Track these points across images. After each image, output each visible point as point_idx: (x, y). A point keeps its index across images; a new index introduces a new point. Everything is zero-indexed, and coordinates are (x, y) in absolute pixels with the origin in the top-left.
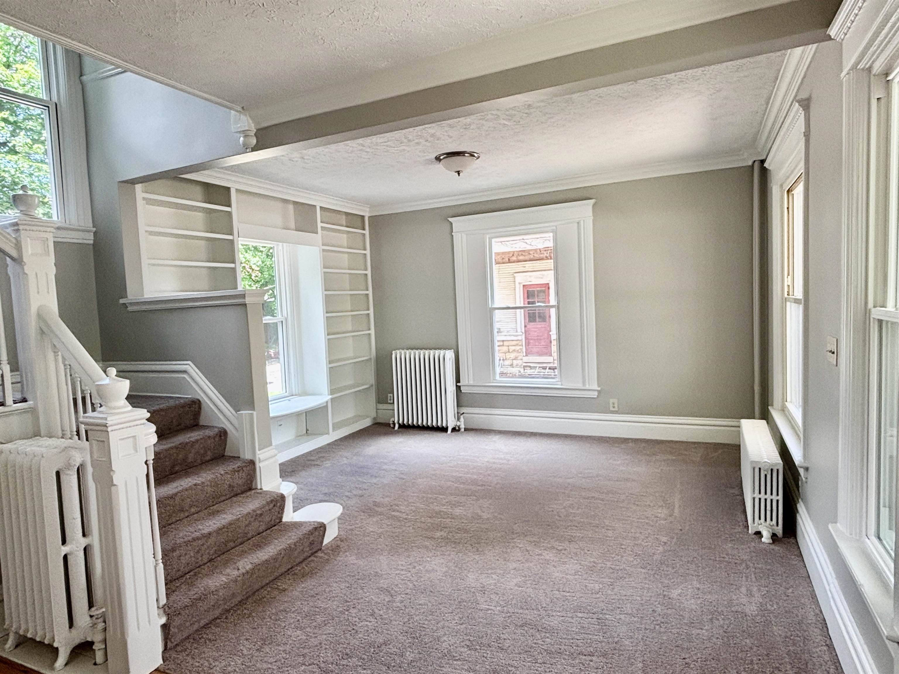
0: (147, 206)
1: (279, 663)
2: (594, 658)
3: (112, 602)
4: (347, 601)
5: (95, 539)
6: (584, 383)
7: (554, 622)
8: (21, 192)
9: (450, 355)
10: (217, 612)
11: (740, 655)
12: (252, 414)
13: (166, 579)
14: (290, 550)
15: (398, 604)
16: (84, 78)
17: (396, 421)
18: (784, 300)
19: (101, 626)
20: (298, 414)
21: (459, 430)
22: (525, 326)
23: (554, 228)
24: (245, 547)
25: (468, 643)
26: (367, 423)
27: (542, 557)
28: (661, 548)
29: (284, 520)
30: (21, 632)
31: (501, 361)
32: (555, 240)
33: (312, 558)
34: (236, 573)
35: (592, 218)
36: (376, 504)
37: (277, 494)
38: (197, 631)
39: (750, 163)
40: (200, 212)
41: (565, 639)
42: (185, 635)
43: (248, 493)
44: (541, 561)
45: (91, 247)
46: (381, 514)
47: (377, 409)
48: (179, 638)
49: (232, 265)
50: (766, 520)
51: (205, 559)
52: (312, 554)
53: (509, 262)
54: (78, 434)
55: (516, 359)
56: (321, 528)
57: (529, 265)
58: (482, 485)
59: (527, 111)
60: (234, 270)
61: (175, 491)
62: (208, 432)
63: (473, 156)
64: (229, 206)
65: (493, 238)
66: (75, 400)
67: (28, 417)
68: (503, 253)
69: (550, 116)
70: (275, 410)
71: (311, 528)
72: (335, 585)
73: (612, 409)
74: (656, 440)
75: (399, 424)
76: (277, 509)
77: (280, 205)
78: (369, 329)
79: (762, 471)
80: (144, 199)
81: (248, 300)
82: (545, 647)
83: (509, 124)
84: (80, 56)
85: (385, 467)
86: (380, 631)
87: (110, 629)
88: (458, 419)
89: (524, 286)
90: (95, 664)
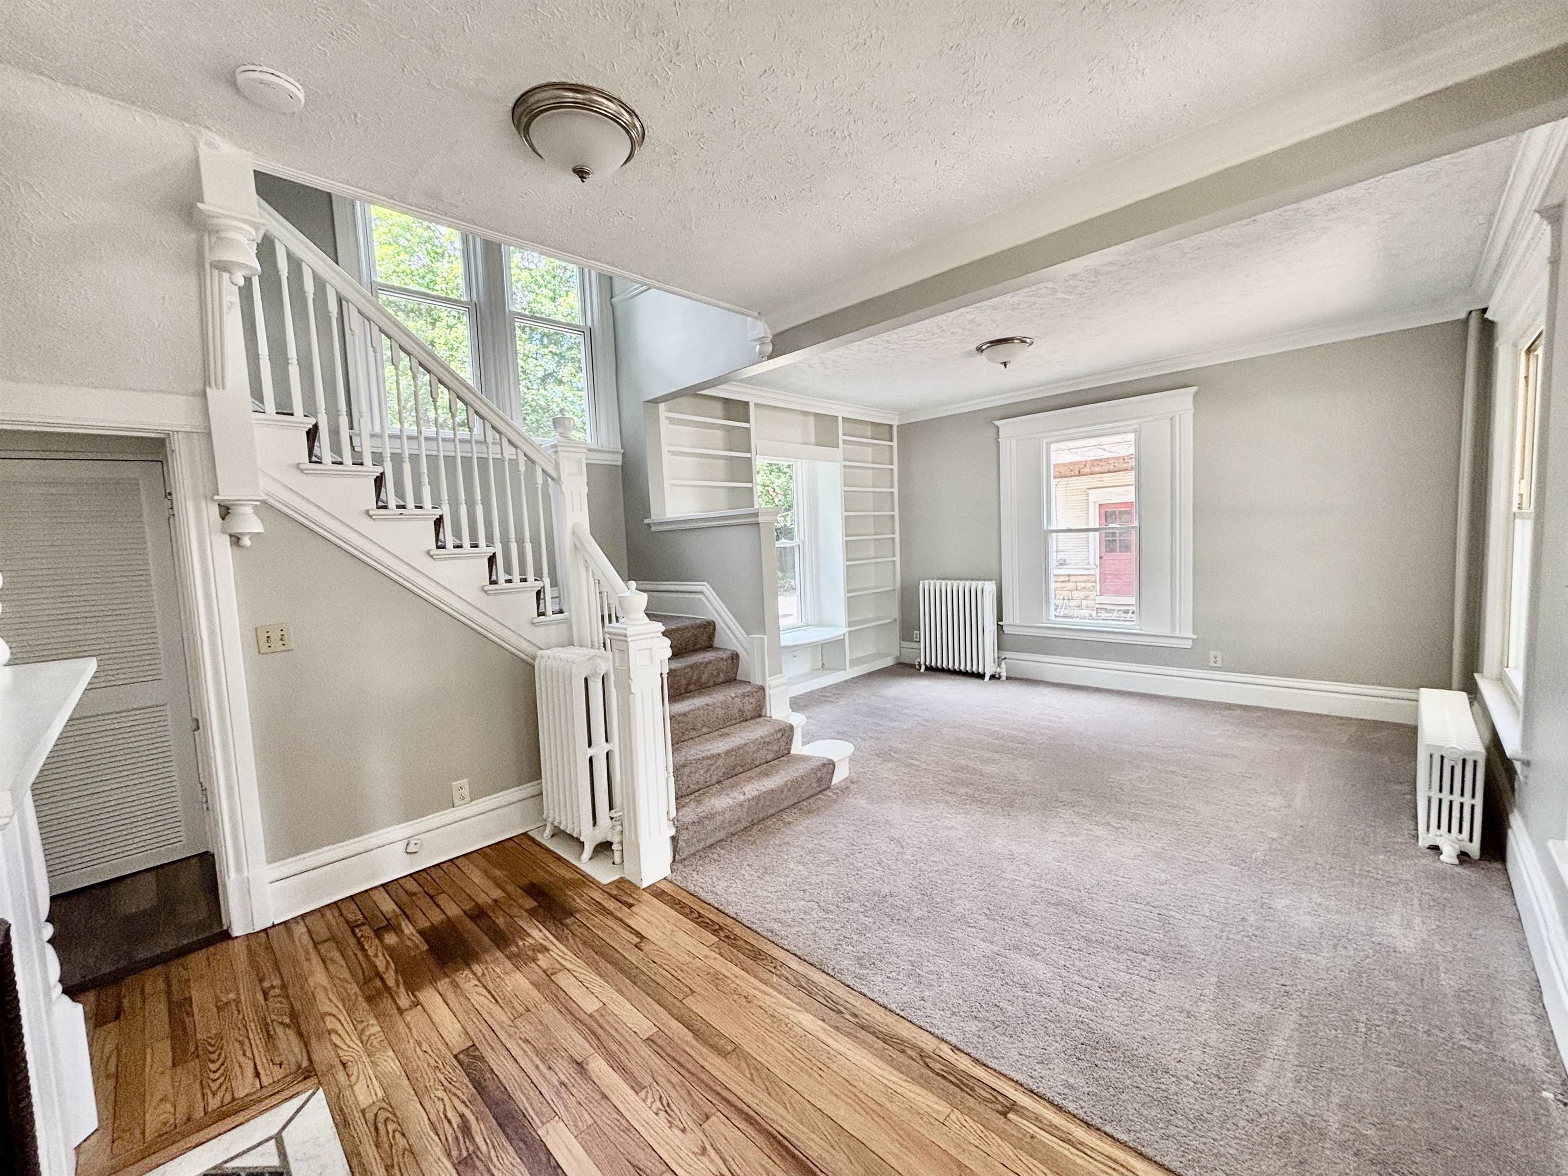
0: (671, 426)
1: (779, 894)
2: (1147, 958)
3: (628, 806)
4: (853, 845)
5: (615, 746)
6: (1173, 629)
7: (1100, 907)
8: (560, 416)
9: (990, 587)
10: (721, 835)
11: (1375, 999)
12: (763, 638)
13: (676, 793)
14: (796, 784)
15: (910, 857)
16: (614, 299)
17: (922, 662)
18: (1512, 517)
19: (619, 828)
20: (813, 646)
21: (999, 678)
22: (1101, 558)
23: (1137, 426)
24: (752, 773)
25: (987, 912)
26: (889, 662)
27: (1093, 833)
28: (1266, 846)
29: (793, 752)
30: (556, 824)
31: (1065, 601)
32: (1138, 444)
33: (820, 796)
34: (742, 798)
35: (1193, 411)
36: (891, 749)
37: (785, 723)
38: (704, 849)
39: (1463, 315)
40: (718, 429)
41: (1111, 929)
42: (693, 850)
43: (758, 720)
44: (1090, 837)
45: (620, 469)
46: (897, 760)
47: (901, 648)
48: (685, 854)
49: (749, 485)
50: (1449, 831)
51: (714, 781)
52: (821, 792)
53: (1080, 474)
54: (604, 646)
55: (1086, 598)
56: (829, 766)
57: (1108, 479)
58: (1023, 743)
59: (1093, 279)
60: (751, 489)
61: (687, 709)
62: (721, 654)
63: (1025, 342)
64: (748, 421)
65: (1051, 443)
66: (603, 617)
67: (564, 627)
68: (1071, 463)
69: (1126, 282)
70: (786, 639)
71: (819, 763)
72: (841, 826)
73: (1213, 664)
74: (1279, 710)
75: (926, 666)
76: (784, 738)
77: (800, 417)
78: (894, 556)
79: (1445, 761)
80: (667, 418)
81: (761, 519)
82: (1083, 934)
83: (1070, 298)
84: (611, 278)
85: (905, 711)
86: (886, 881)
87: (626, 831)
88: (999, 665)
89: (1100, 505)
90: (614, 863)
